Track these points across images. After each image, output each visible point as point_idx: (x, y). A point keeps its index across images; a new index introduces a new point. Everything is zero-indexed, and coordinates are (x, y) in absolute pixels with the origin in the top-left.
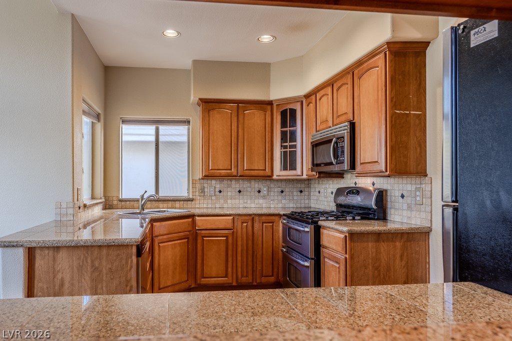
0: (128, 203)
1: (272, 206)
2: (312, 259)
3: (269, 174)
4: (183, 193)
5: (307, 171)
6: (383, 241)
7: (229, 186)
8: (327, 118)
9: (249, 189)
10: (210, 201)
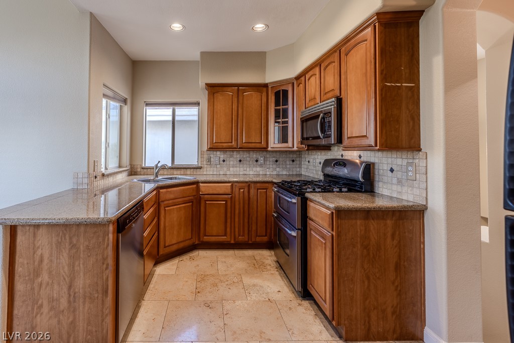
0: (149, 170)
1: (268, 173)
2: (299, 229)
3: (265, 146)
4: (194, 162)
5: (298, 144)
6: (373, 219)
7: (231, 156)
8: (315, 96)
9: (248, 159)
10: (215, 169)
